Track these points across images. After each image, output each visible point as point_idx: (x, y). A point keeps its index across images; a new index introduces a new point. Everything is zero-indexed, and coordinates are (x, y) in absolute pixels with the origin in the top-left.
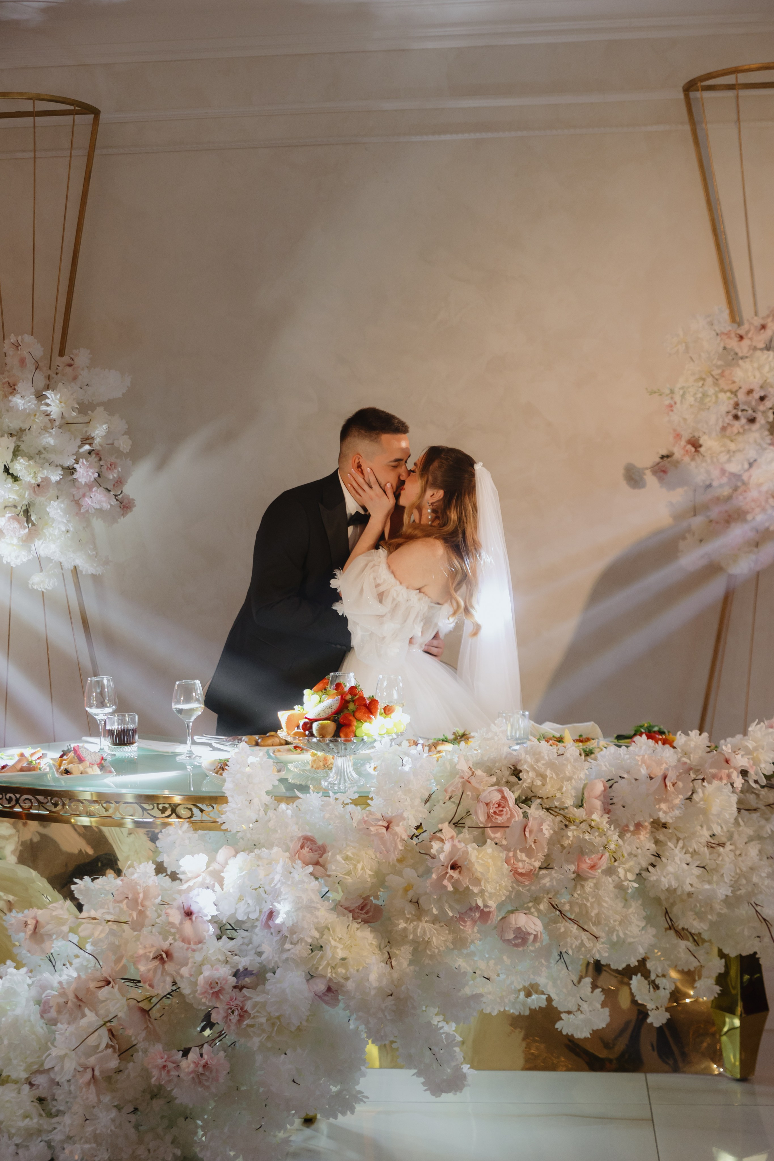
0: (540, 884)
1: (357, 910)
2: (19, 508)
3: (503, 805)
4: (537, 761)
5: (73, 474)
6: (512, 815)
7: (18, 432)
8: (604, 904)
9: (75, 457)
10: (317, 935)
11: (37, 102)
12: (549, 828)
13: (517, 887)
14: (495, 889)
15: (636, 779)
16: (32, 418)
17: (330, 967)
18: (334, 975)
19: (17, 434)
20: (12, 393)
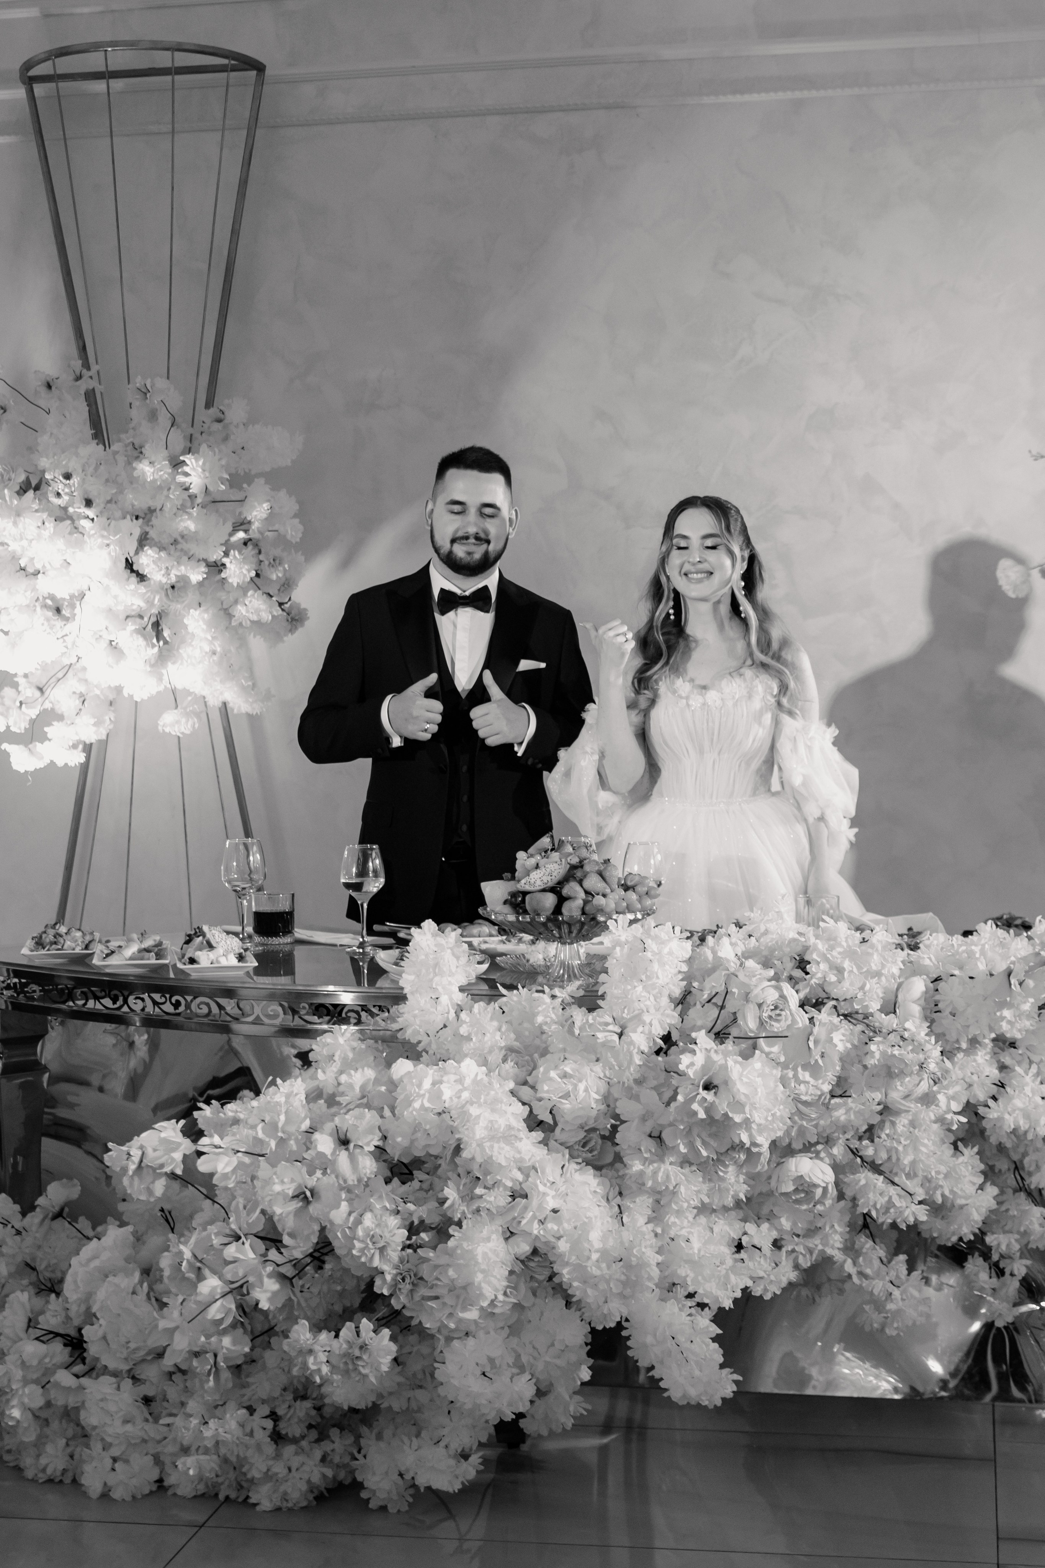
0: (831, 1117)
1: (577, 1147)
2: (146, 619)
3: (781, 1007)
4: (832, 948)
5: (220, 571)
6: (794, 1021)
7: (146, 514)
8: (923, 1149)
9: (224, 549)
10: (520, 1177)
11: (176, 54)
12: (844, 1038)
13: (799, 1122)
14: (766, 1119)
15: (971, 978)
16: (165, 492)
17: (536, 1221)
18: (542, 1232)
19: (145, 516)
20: (137, 458)
